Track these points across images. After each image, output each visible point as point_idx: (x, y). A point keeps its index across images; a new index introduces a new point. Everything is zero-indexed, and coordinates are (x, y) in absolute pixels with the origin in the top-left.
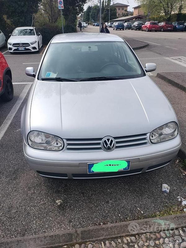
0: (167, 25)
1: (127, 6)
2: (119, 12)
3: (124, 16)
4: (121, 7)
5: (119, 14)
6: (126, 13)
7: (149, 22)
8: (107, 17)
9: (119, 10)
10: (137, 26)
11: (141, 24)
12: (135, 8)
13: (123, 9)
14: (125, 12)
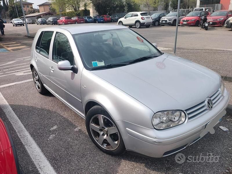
0: (80, 19)
1: (31, 4)
2: (25, 9)
3: (32, 13)
4: (26, 4)
5: (25, 11)
6: (33, 11)
7: (64, 17)
8: (13, 14)
9: (24, 7)
10: (53, 22)
11: (55, 19)
12: (40, 6)
13: (28, 7)
14: (31, 9)
